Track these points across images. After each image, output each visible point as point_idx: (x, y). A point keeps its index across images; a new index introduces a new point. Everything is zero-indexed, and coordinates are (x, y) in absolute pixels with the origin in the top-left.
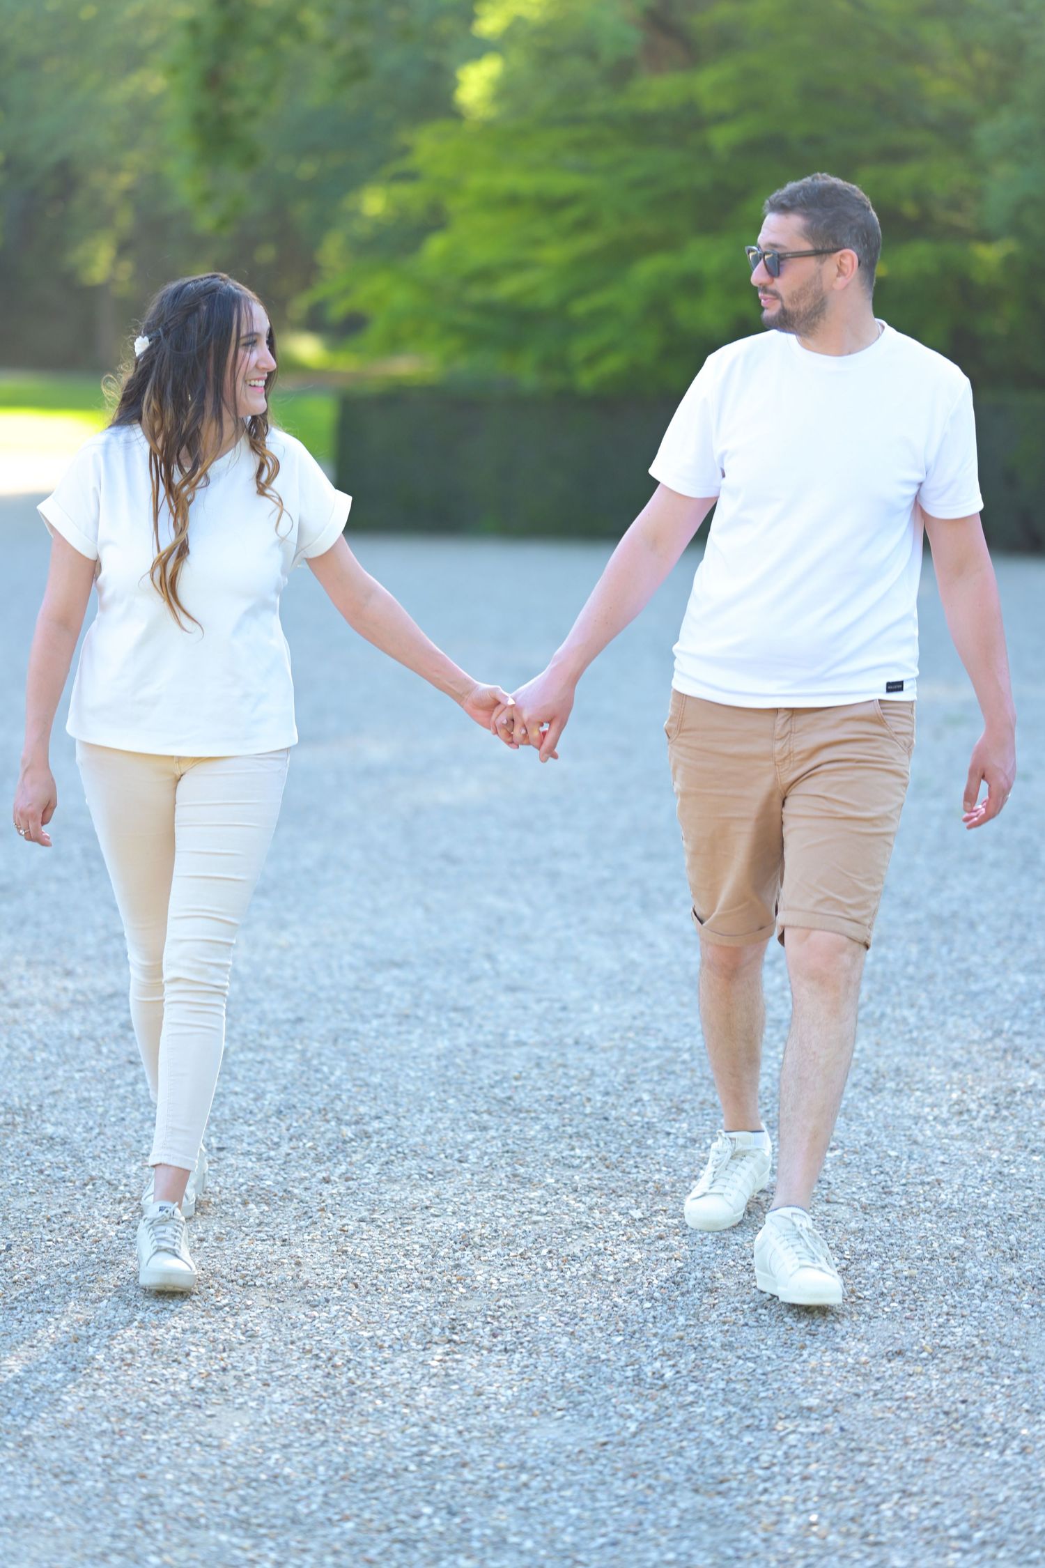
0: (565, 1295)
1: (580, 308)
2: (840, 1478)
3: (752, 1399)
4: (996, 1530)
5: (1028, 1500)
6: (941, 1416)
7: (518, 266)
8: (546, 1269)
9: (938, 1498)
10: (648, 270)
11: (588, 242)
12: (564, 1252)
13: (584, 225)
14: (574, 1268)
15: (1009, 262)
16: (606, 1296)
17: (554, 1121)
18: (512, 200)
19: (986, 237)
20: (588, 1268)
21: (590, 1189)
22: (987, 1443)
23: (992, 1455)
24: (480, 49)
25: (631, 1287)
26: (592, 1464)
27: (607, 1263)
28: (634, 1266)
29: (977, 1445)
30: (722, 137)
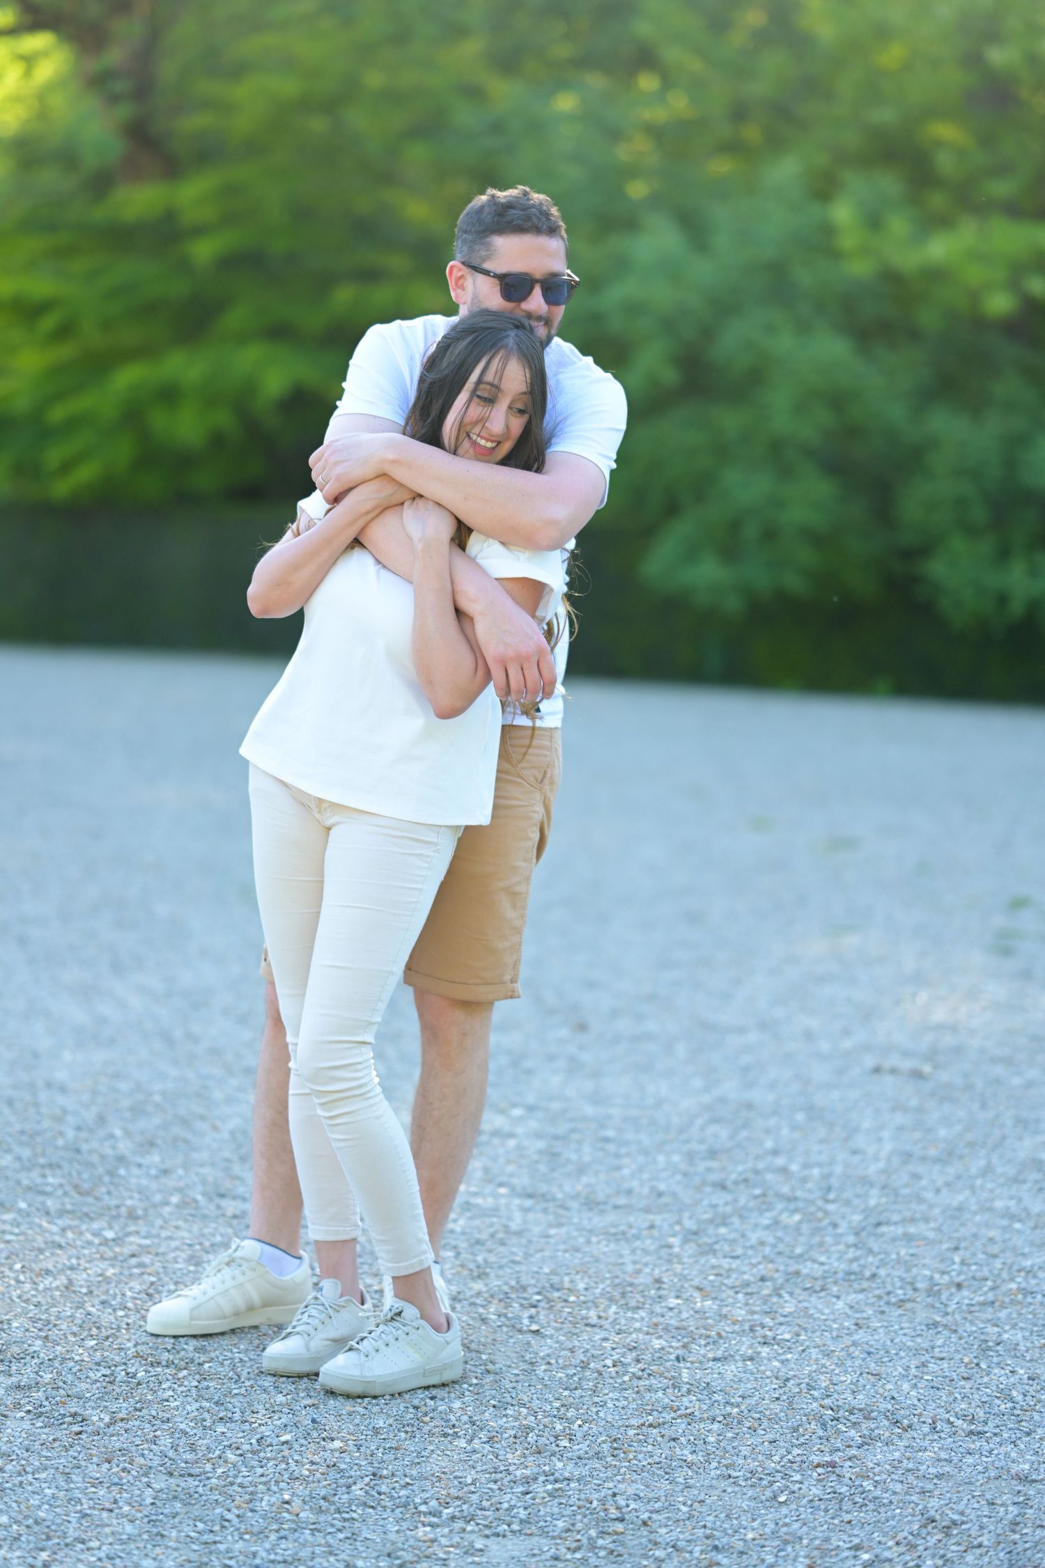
0: (38, 1305)
1: (58, 413)
2: (312, 1463)
3: (225, 1396)
4: (465, 1507)
5: (495, 1482)
6: (411, 1410)
8: (18, 1281)
9: (408, 1480)
11: (65, 352)
12: (36, 1267)
13: (62, 333)
14: (48, 1281)
16: (80, 1306)
17: (26, 1153)
20: (62, 1280)
21: (62, 1213)
22: (456, 1433)
23: (462, 1443)
25: (104, 1297)
27: (80, 1278)
28: (107, 1280)
29: (445, 1435)
30: (204, 251)
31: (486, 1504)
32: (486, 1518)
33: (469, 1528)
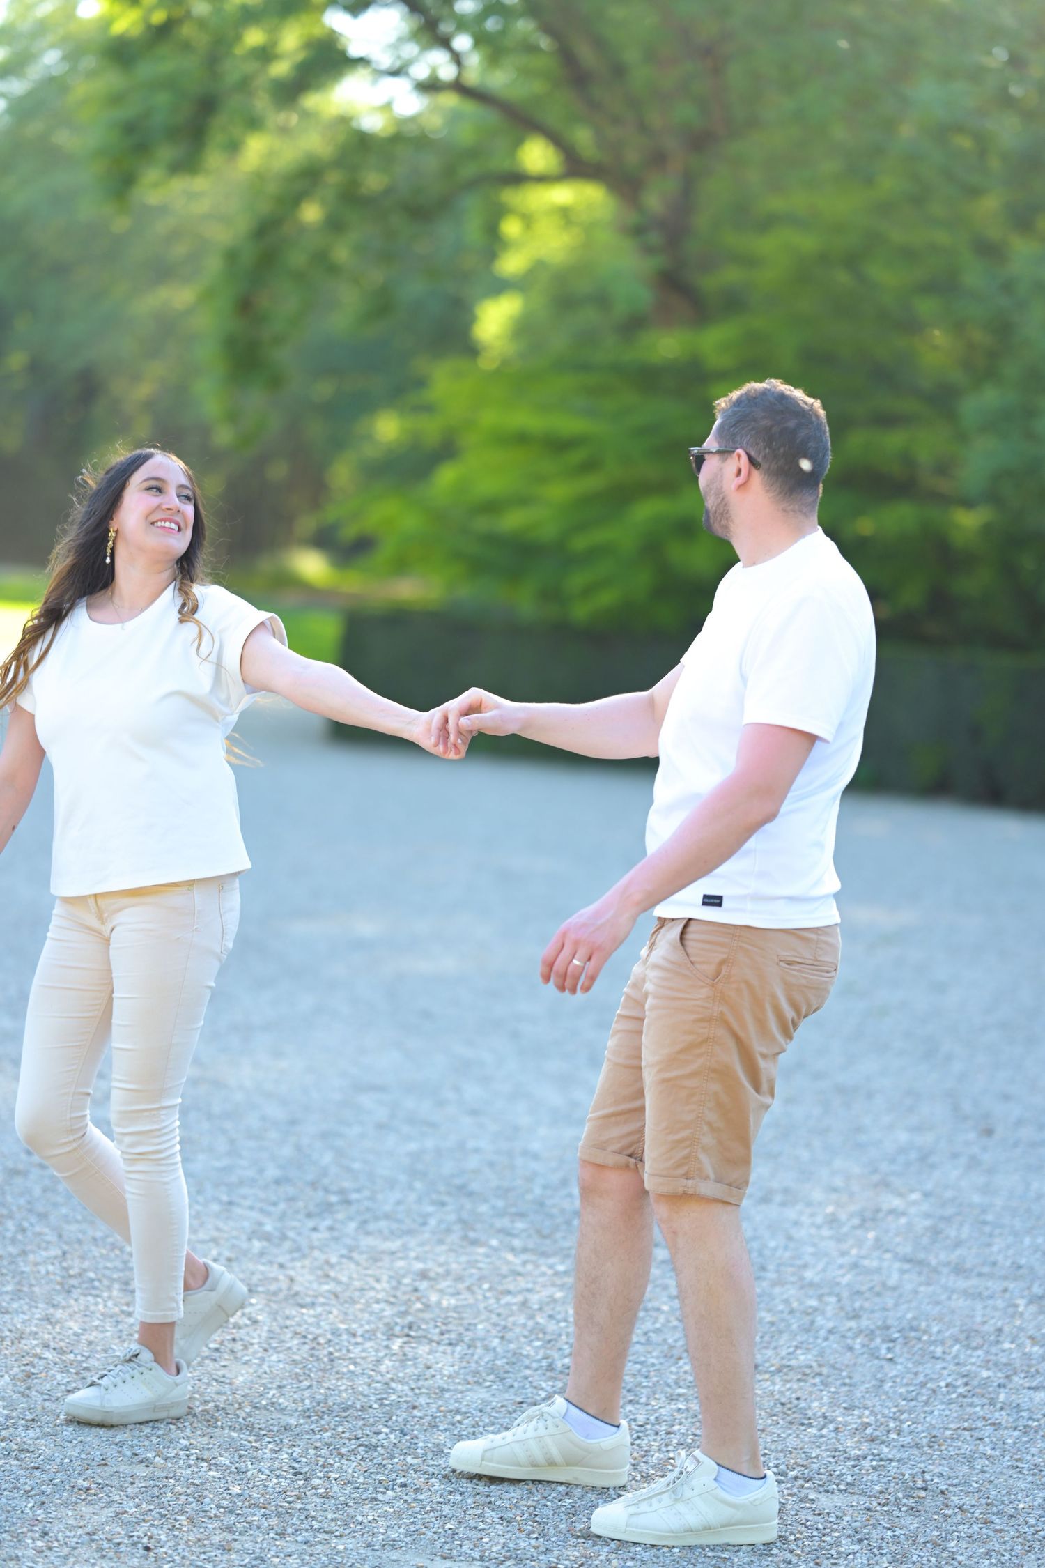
0: (499, 1315)
1: (580, 543)
2: (695, 1435)
3: (636, 1386)
4: (806, 1471)
5: (834, 1457)
6: (779, 1406)
7: (523, 501)
8: (485, 1297)
9: (766, 1451)
10: (646, 511)
11: (592, 483)
12: (500, 1288)
13: (589, 466)
14: (508, 1299)
15: (987, 529)
16: (532, 1317)
17: (500, 1204)
18: (521, 439)
19: (968, 503)
20: (520, 1298)
21: (525, 1250)
22: (811, 1423)
23: (813, 1431)
24: (500, 287)
25: (550, 1312)
26: (511, 1414)
27: (534, 1299)
28: (555, 1301)
29: (802, 1424)
31: (822, 1471)
32: (821, 1480)
33: (806, 1485)
